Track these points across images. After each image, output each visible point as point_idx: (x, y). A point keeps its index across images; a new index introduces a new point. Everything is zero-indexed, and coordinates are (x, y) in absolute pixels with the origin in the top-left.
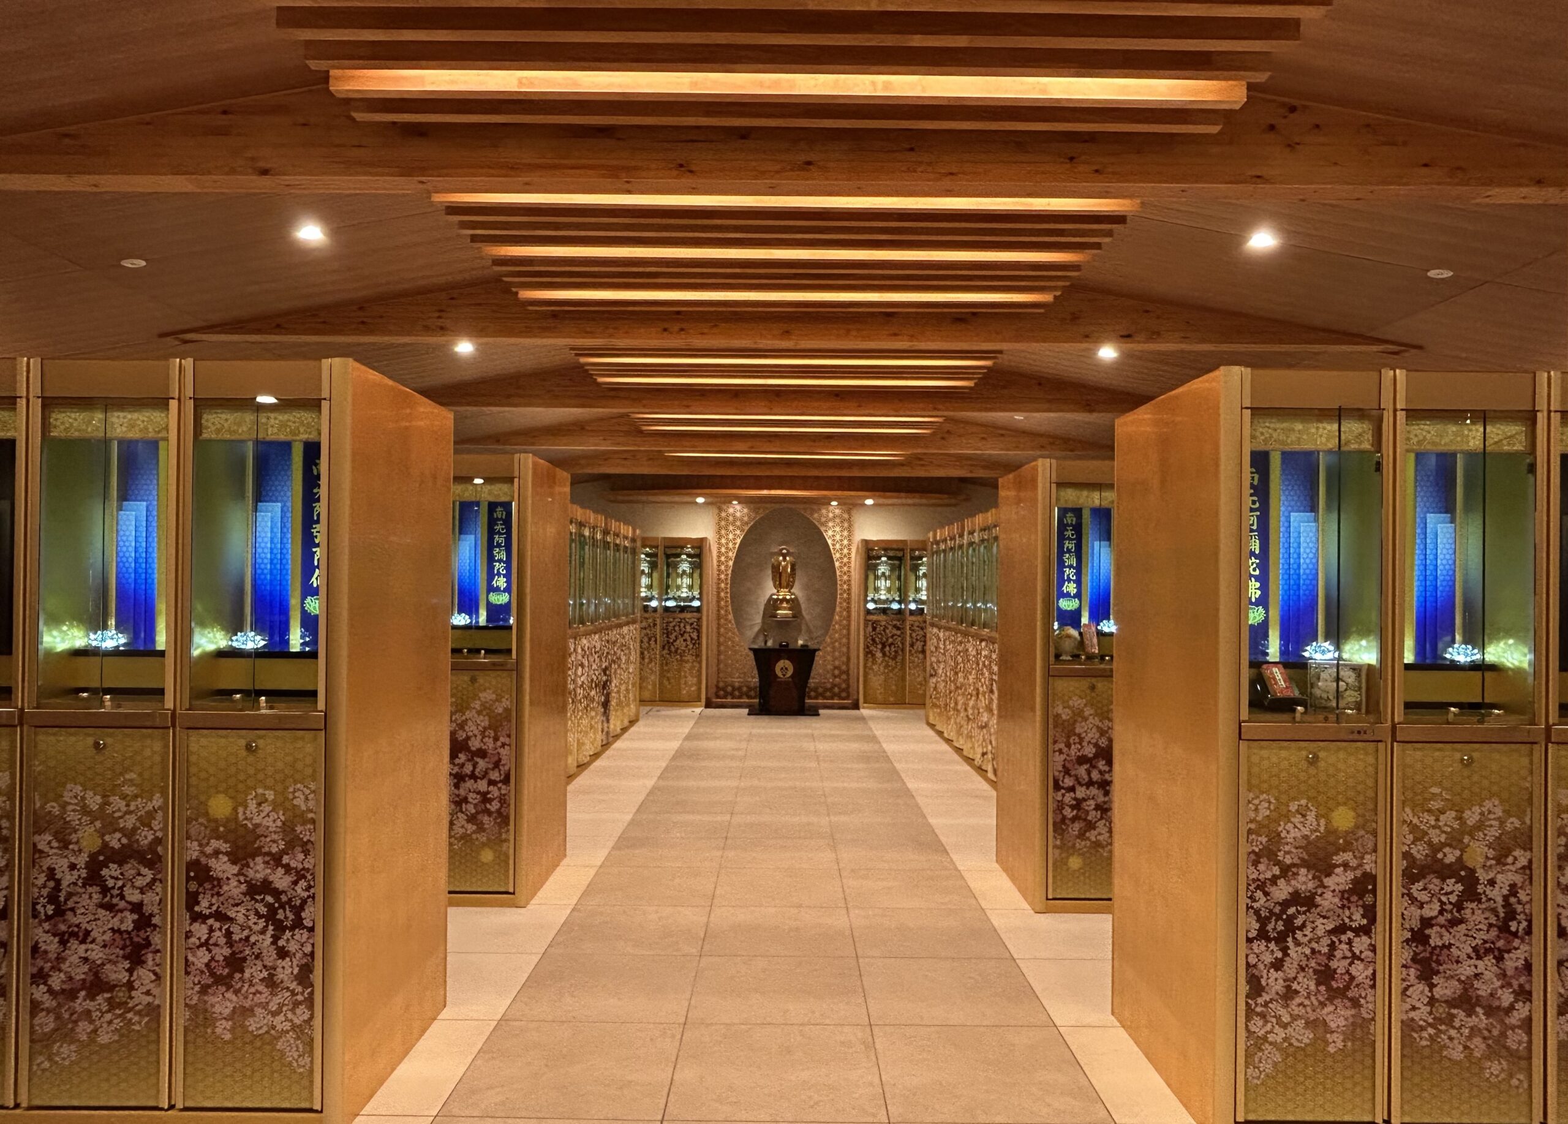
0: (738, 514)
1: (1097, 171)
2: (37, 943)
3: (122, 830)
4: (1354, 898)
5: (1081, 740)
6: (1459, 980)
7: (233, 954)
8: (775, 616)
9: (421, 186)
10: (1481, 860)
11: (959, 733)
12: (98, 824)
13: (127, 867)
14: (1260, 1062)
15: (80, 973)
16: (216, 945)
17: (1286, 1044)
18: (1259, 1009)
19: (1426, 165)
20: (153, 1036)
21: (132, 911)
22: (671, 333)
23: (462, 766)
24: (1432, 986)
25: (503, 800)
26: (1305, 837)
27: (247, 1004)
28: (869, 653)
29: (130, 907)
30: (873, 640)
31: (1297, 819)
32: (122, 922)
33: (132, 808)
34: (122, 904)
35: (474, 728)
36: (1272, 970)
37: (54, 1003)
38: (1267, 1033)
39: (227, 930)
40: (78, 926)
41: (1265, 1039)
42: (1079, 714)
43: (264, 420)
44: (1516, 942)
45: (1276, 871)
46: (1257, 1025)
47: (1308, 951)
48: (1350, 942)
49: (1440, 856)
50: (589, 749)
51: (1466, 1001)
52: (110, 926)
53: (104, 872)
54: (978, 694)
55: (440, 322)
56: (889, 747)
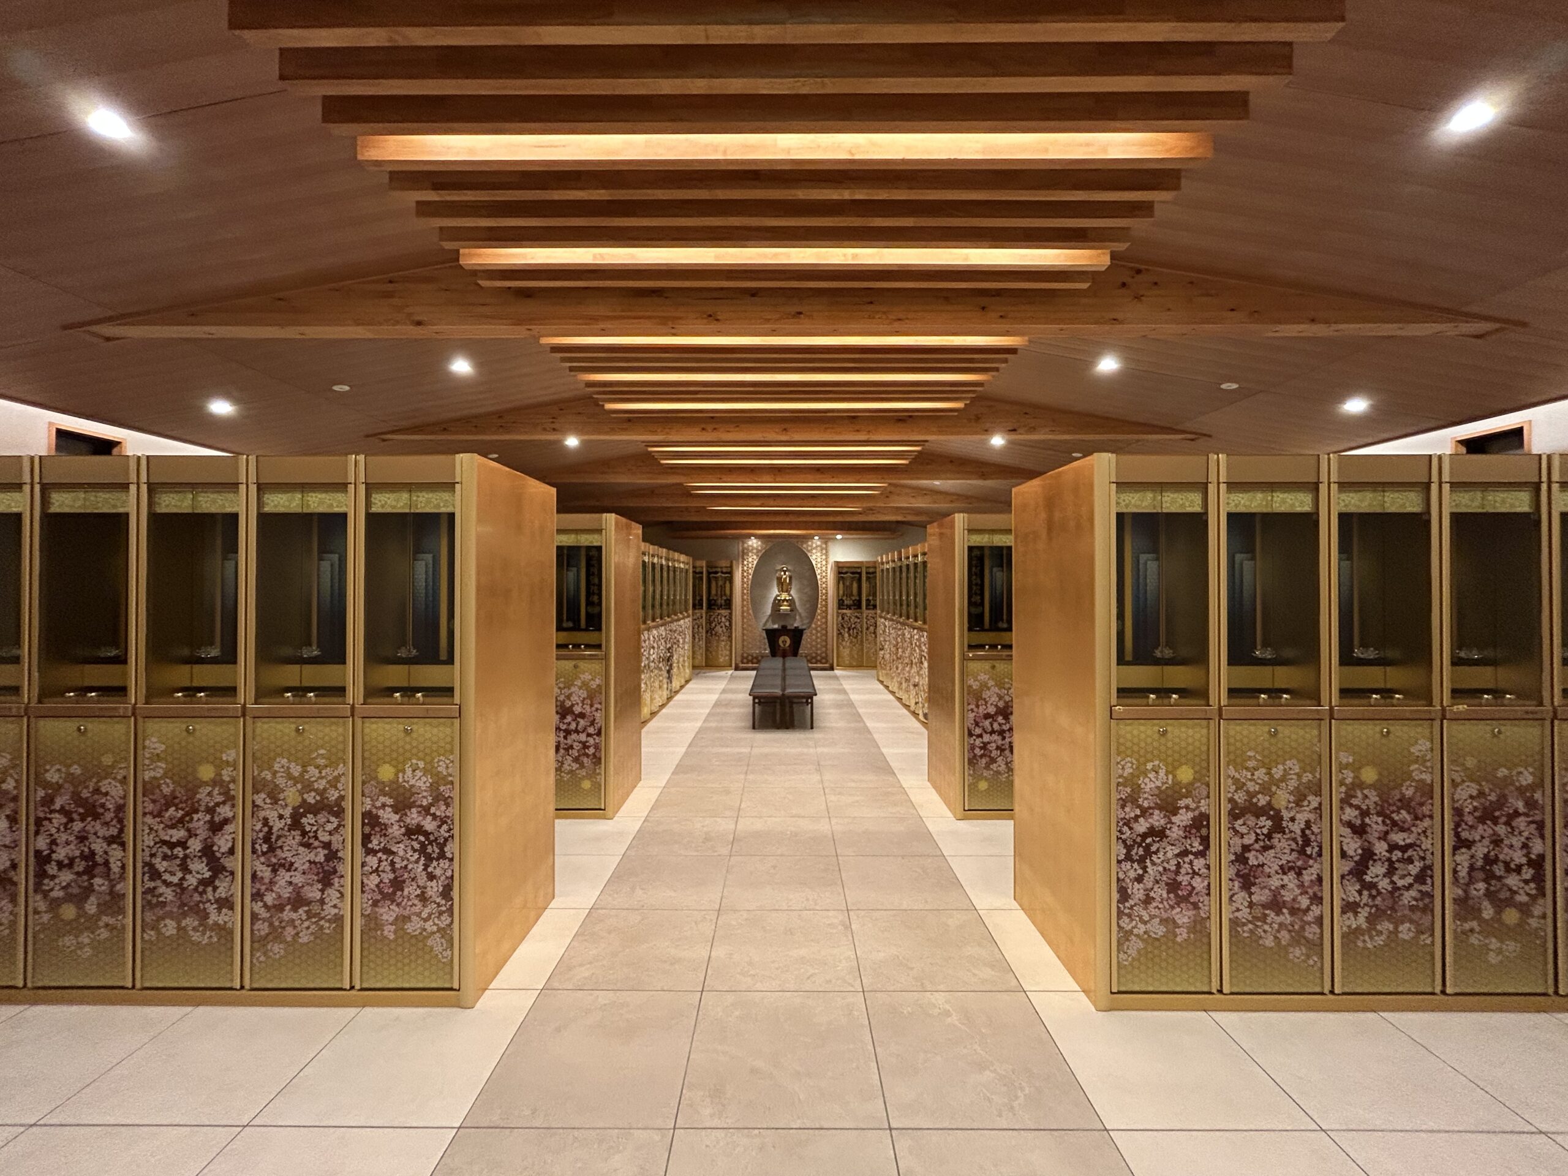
0: (755, 545)
1: (1001, 316)
2: (256, 871)
3: (315, 790)
4: (1194, 831)
5: (986, 702)
6: (1270, 890)
7: (396, 878)
8: (779, 610)
9: (528, 332)
10: (1284, 803)
11: (900, 688)
12: (299, 786)
13: (319, 816)
14: (1128, 948)
15: (286, 893)
16: (383, 871)
17: (1146, 936)
18: (1127, 911)
19: (1232, 310)
20: (338, 937)
21: (324, 848)
22: (708, 431)
23: (569, 724)
24: (1251, 894)
25: (597, 747)
26: (1158, 788)
27: (406, 913)
28: (840, 634)
29: (322, 845)
30: (842, 626)
31: (1152, 775)
32: (316, 856)
33: (323, 774)
34: (316, 843)
35: (576, 698)
36: (1136, 883)
37: (268, 915)
38: (1133, 928)
39: (392, 861)
40: (285, 859)
41: (1131, 932)
42: (984, 686)
43: (415, 498)
44: (1311, 862)
45: (1138, 812)
46: (1125, 922)
47: (1161, 869)
48: (1191, 863)
49: (1255, 800)
50: (659, 701)
51: (1276, 904)
52: (308, 859)
53: (304, 820)
54: (912, 664)
55: (553, 426)
56: (854, 697)
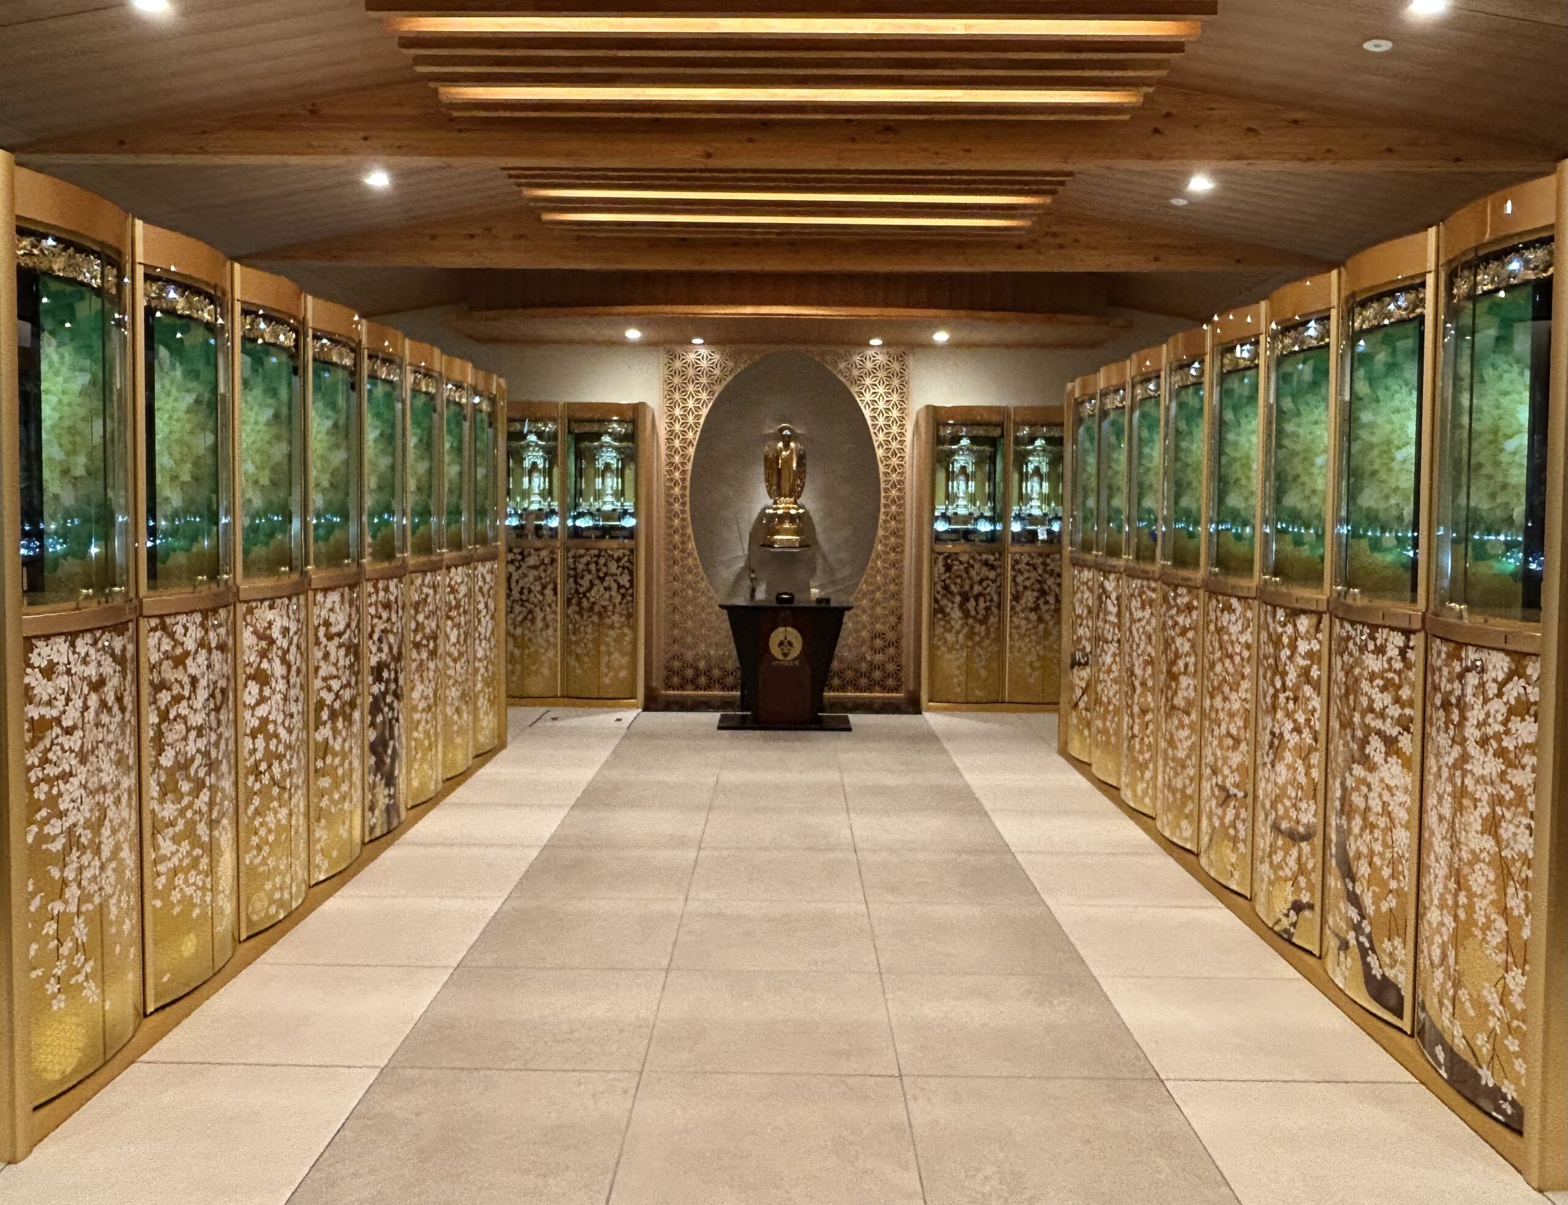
0: (704, 364)
8: (771, 544)
30: (946, 588)
